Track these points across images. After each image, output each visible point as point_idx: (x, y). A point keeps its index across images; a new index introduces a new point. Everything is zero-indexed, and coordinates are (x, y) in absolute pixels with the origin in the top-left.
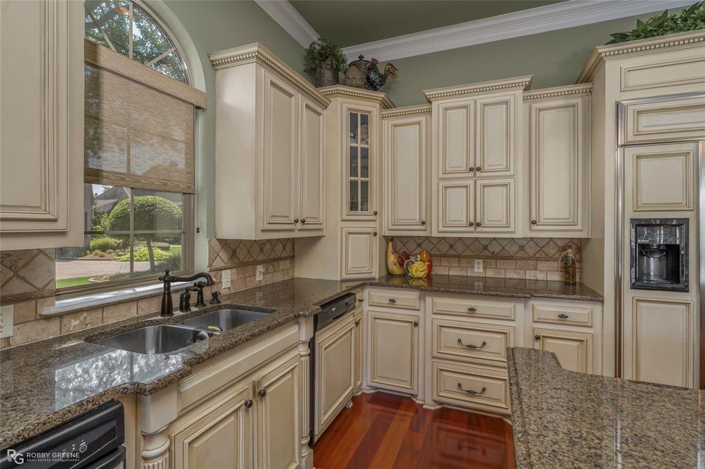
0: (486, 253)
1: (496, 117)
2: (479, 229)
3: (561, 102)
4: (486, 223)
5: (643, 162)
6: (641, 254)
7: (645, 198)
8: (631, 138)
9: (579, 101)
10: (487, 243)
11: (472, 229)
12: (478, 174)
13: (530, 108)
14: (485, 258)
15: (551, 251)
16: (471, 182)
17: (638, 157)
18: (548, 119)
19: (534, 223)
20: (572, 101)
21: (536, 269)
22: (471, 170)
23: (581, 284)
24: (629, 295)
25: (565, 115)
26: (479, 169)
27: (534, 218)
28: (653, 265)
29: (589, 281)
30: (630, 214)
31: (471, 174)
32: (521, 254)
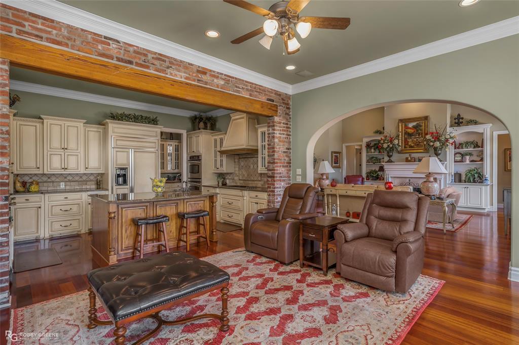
0: (66, 180)
1: (73, 131)
2: (66, 170)
3: (95, 130)
4: (69, 168)
5: (118, 153)
6: (118, 177)
7: (119, 162)
8: (115, 146)
9: (101, 131)
10: (66, 176)
11: (63, 170)
12: (66, 150)
13: (85, 129)
14: (66, 182)
15: (92, 178)
16: (63, 154)
17: (117, 151)
18: (92, 135)
19: (87, 168)
20: (99, 130)
21: (86, 184)
22: (63, 149)
23: (102, 188)
24: (115, 187)
25: (97, 134)
26: (66, 149)
27: (87, 167)
28: (121, 179)
29: (104, 187)
30: (115, 166)
31: (63, 150)
32: (80, 180)
